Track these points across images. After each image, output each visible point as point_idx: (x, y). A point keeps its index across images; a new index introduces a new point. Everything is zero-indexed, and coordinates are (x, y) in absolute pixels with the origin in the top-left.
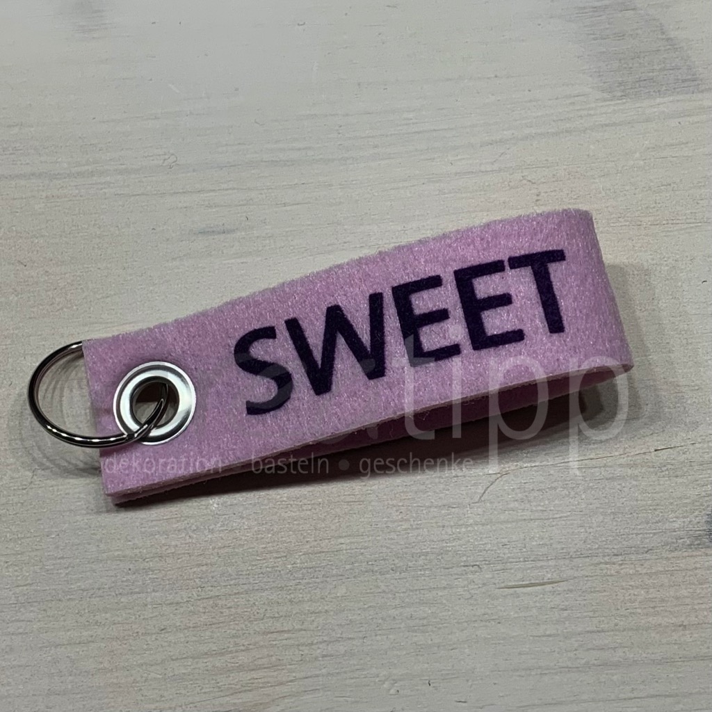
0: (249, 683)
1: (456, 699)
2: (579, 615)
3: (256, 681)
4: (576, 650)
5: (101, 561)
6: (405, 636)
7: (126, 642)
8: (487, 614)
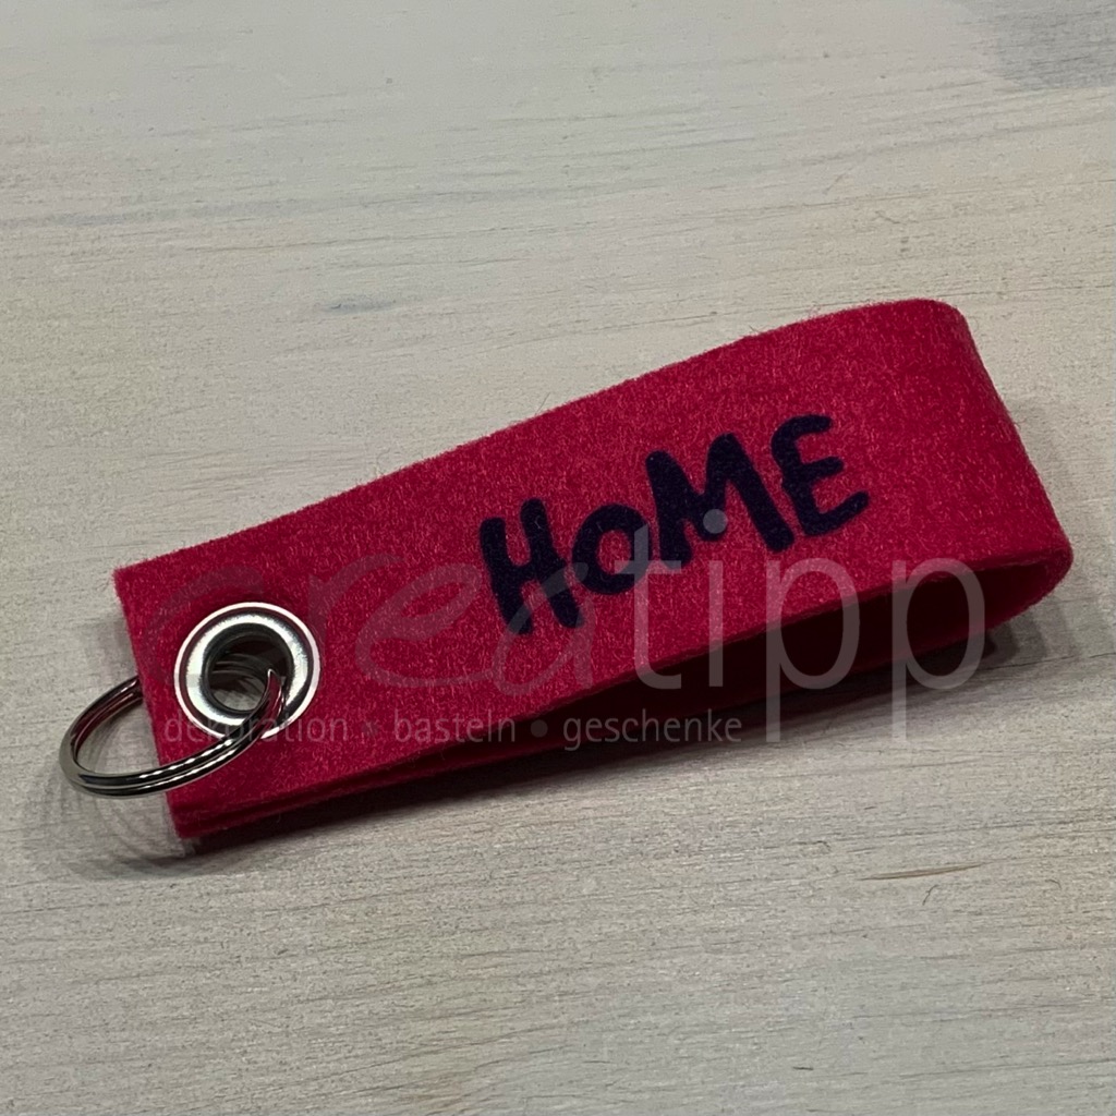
0: (434, 1040)
1: (796, 1064)
2: (1003, 922)
3: (445, 1035)
6: (701, 960)
7: (218, 972)
8: (843, 922)
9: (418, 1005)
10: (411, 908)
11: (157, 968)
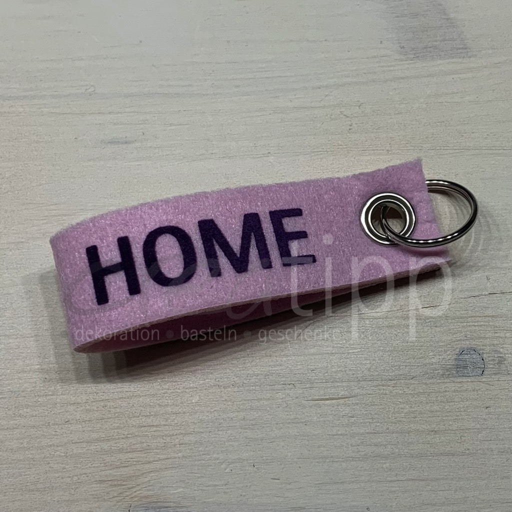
0: (125, 461)
1: (271, 477)
2: (362, 421)
3: (131, 460)
4: (358, 445)
5: (26, 371)
6: (239, 432)
7: (40, 429)
8: (298, 418)
9: (121, 446)
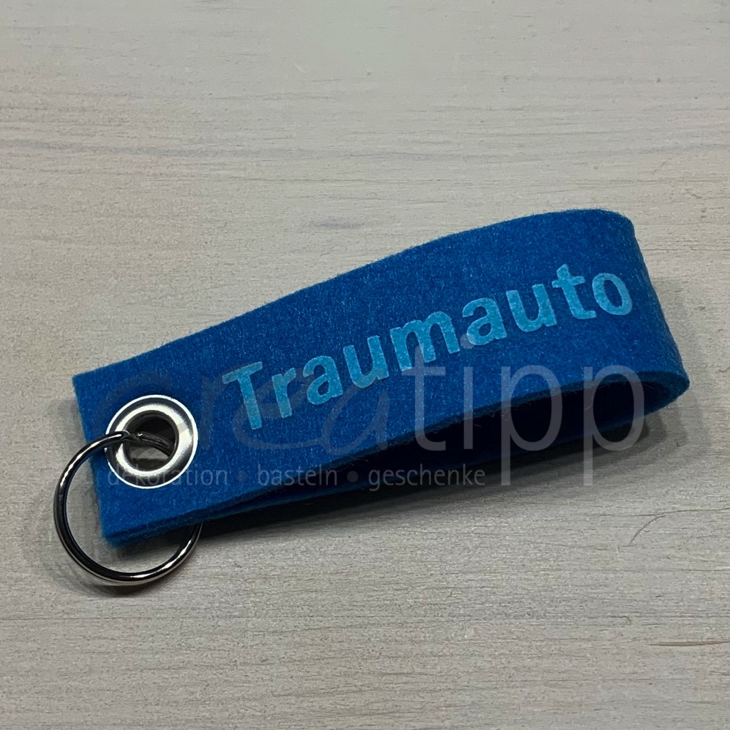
8: (637, 673)
9: (351, 705)
10: (351, 638)
11: (181, 665)
